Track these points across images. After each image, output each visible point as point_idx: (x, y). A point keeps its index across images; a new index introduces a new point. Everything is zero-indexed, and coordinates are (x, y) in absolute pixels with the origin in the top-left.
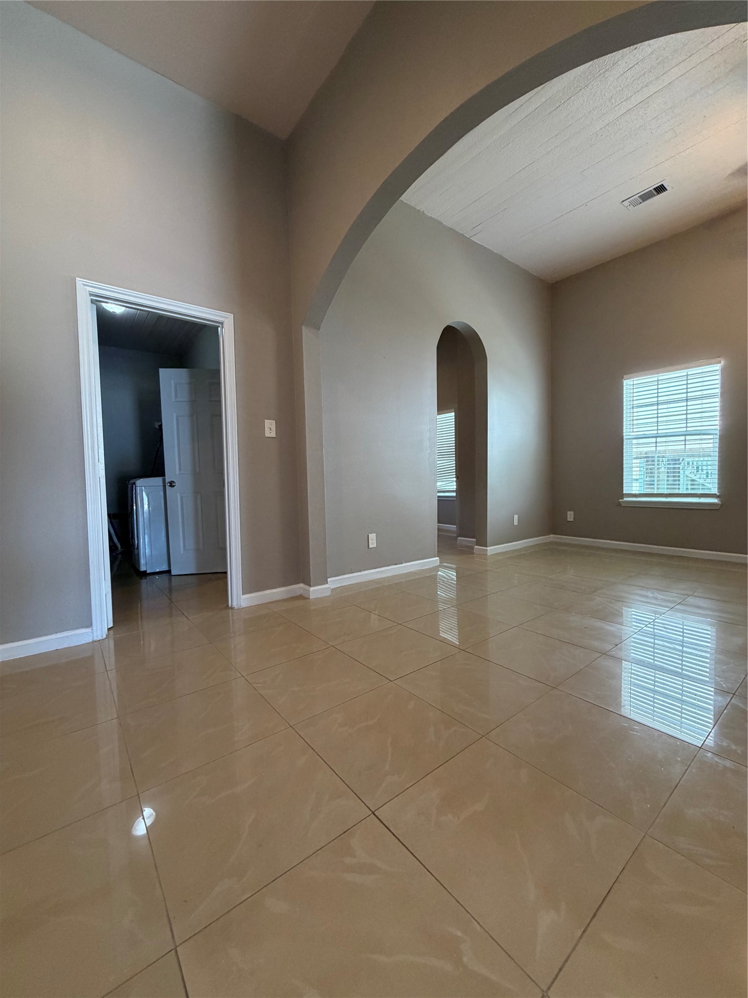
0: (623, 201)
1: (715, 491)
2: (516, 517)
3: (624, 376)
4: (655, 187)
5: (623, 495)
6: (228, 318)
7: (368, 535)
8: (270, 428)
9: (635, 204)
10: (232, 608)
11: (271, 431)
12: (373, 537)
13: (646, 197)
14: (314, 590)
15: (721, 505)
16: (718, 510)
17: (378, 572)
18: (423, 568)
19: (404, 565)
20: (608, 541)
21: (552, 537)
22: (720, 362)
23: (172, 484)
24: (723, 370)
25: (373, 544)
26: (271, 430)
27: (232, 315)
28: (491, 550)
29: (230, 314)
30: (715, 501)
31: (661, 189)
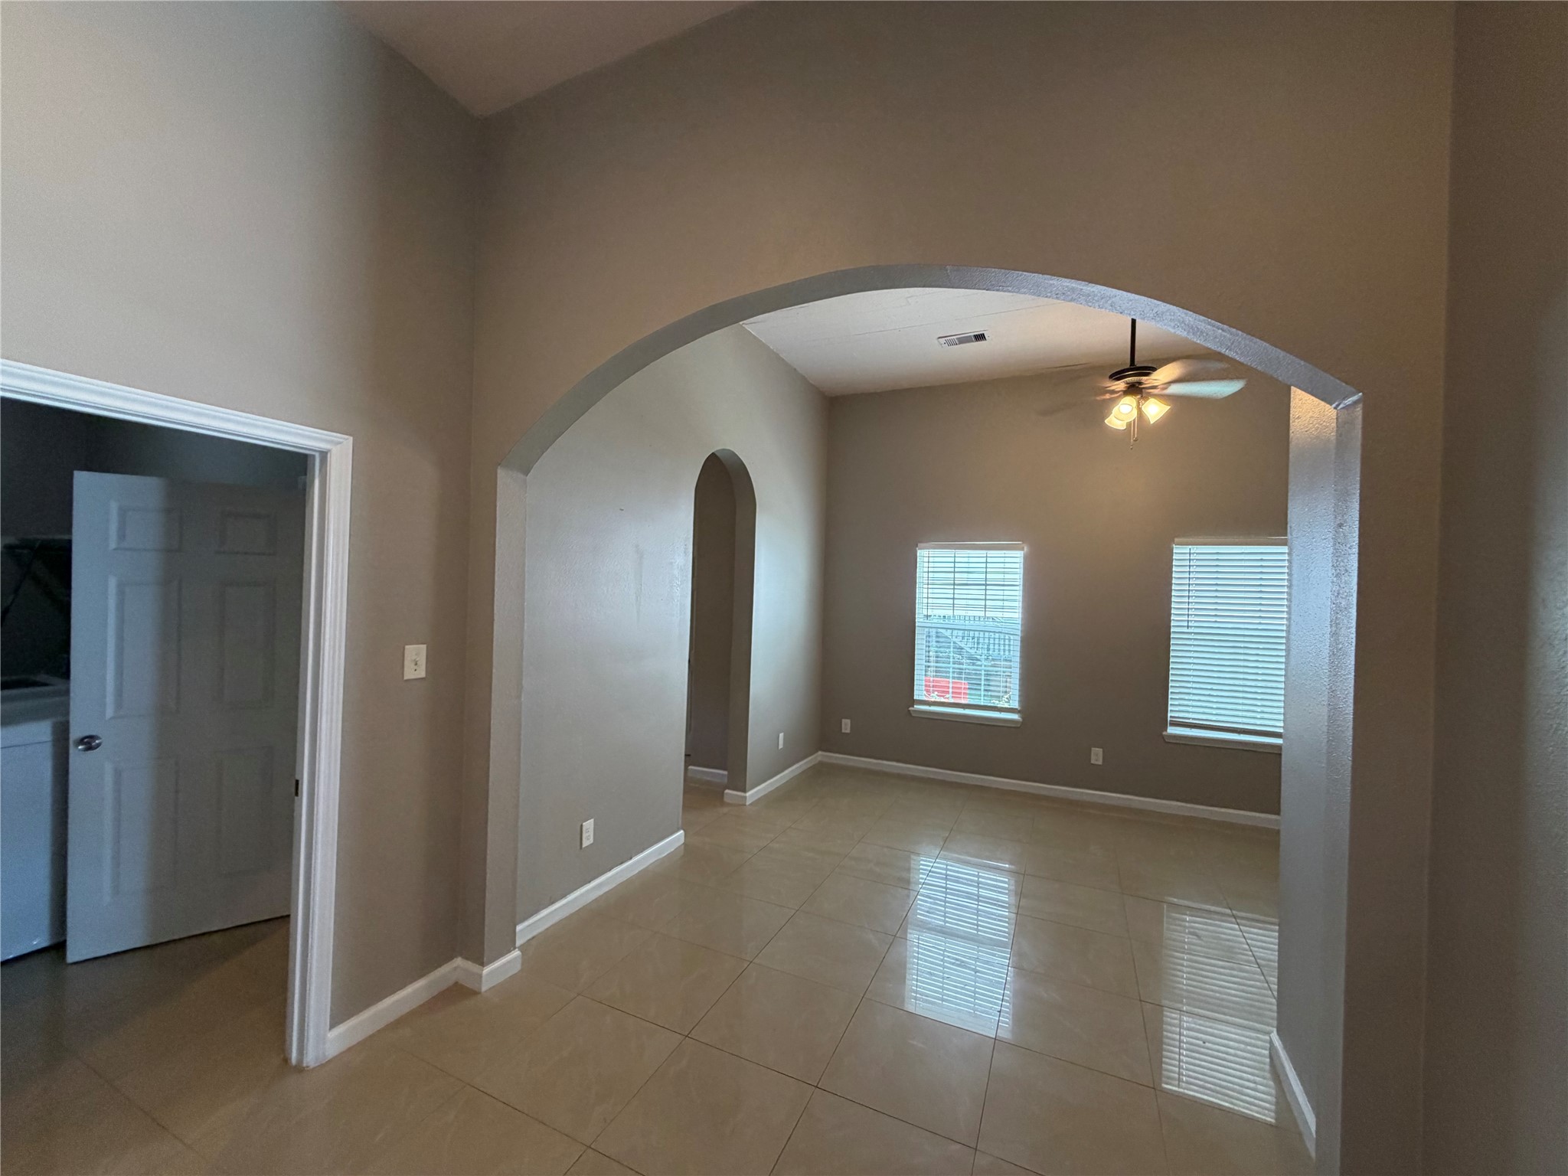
0: (939, 338)
1: (1015, 704)
2: (781, 735)
3: (919, 545)
4: (976, 334)
5: (913, 702)
6: (340, 443)
7: (582, 826)
8: (416, 662)
9: (951, 343)
10: (300, 1069)
11: (416, 667)
12: (589, 825)
13: (963, 340)
14: (491, 972)
15: (1023, 723)
16: (1019, 728)
17: (594, 888)
18: (661, 857)
19: (635, 859)
20: (894, 763)
21: (820, 756)
22: (1023, 549)
23: (89, 743)
24: (1026, 558)
25: (588, 840)
26: (416, 664)
27: (351, 438)
28: (752, 795)
29: (346, 437)
30: (1015, 717)
31: (980, 337)
